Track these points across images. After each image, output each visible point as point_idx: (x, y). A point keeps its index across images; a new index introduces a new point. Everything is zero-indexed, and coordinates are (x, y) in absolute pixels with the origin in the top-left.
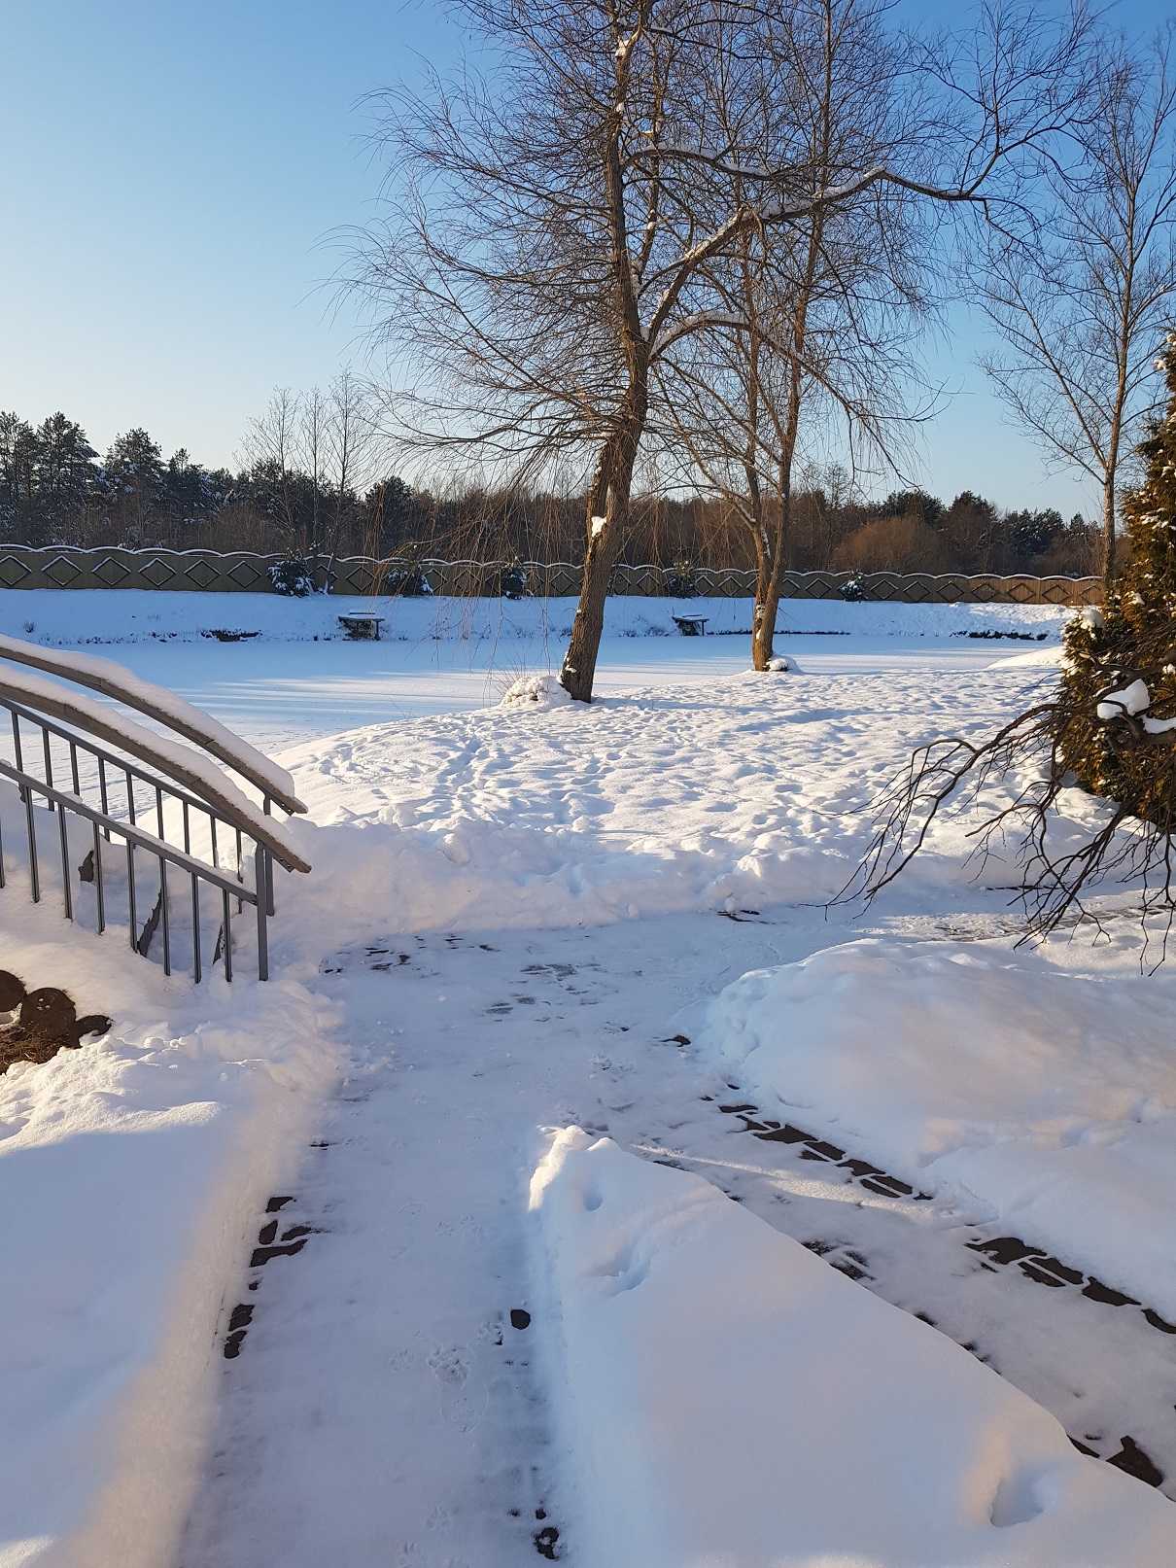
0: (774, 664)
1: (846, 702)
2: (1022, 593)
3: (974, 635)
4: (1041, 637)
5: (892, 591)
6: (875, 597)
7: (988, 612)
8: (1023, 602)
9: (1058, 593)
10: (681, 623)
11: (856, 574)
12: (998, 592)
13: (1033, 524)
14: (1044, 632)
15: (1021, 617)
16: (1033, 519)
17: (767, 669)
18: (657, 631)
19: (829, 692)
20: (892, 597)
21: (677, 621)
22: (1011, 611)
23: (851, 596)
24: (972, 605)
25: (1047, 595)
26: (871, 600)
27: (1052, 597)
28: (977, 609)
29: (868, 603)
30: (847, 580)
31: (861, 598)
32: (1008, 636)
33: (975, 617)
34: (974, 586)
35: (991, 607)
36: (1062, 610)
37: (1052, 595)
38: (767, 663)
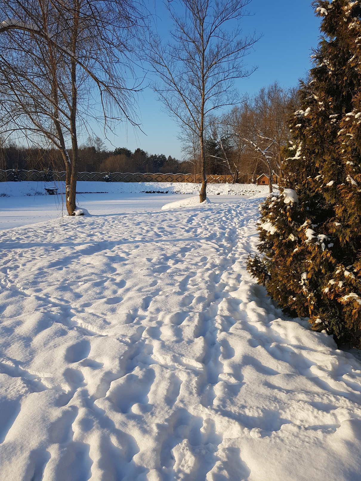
0: (77, 212)
1: (113, 235)
2: (159, 179)
3: (147, 192)
4: (167, 192)
5: (120, 178)
6: (115, 180)
7: (150, 185)
8: (160, 182)
9: (169, 179)
10: (48, 190)
11: (108, 173)
12: (152, 179)
13: (158, 158)
14: (167, 191)
15: (160, 186)
16: (158, 157)
17: (74, 214)
18: (39, 194)
19: (104, 228)
20: (120, 180)
21: (46, 190)
22: (157, 184)
23: (107, 180)
24: (145, 183)
25: (167, 179)
26: (114, 181)
27: (168, 180)
28: (147, 184)
29: (113, 182)
30: (105, 175)
31: (110, 181)
32: (157, 192)
33: (147, 187)
34: (145, 177)
35: (151, 183)
36: (172, 184)
37: (168, 179)
38: (74, 212)
